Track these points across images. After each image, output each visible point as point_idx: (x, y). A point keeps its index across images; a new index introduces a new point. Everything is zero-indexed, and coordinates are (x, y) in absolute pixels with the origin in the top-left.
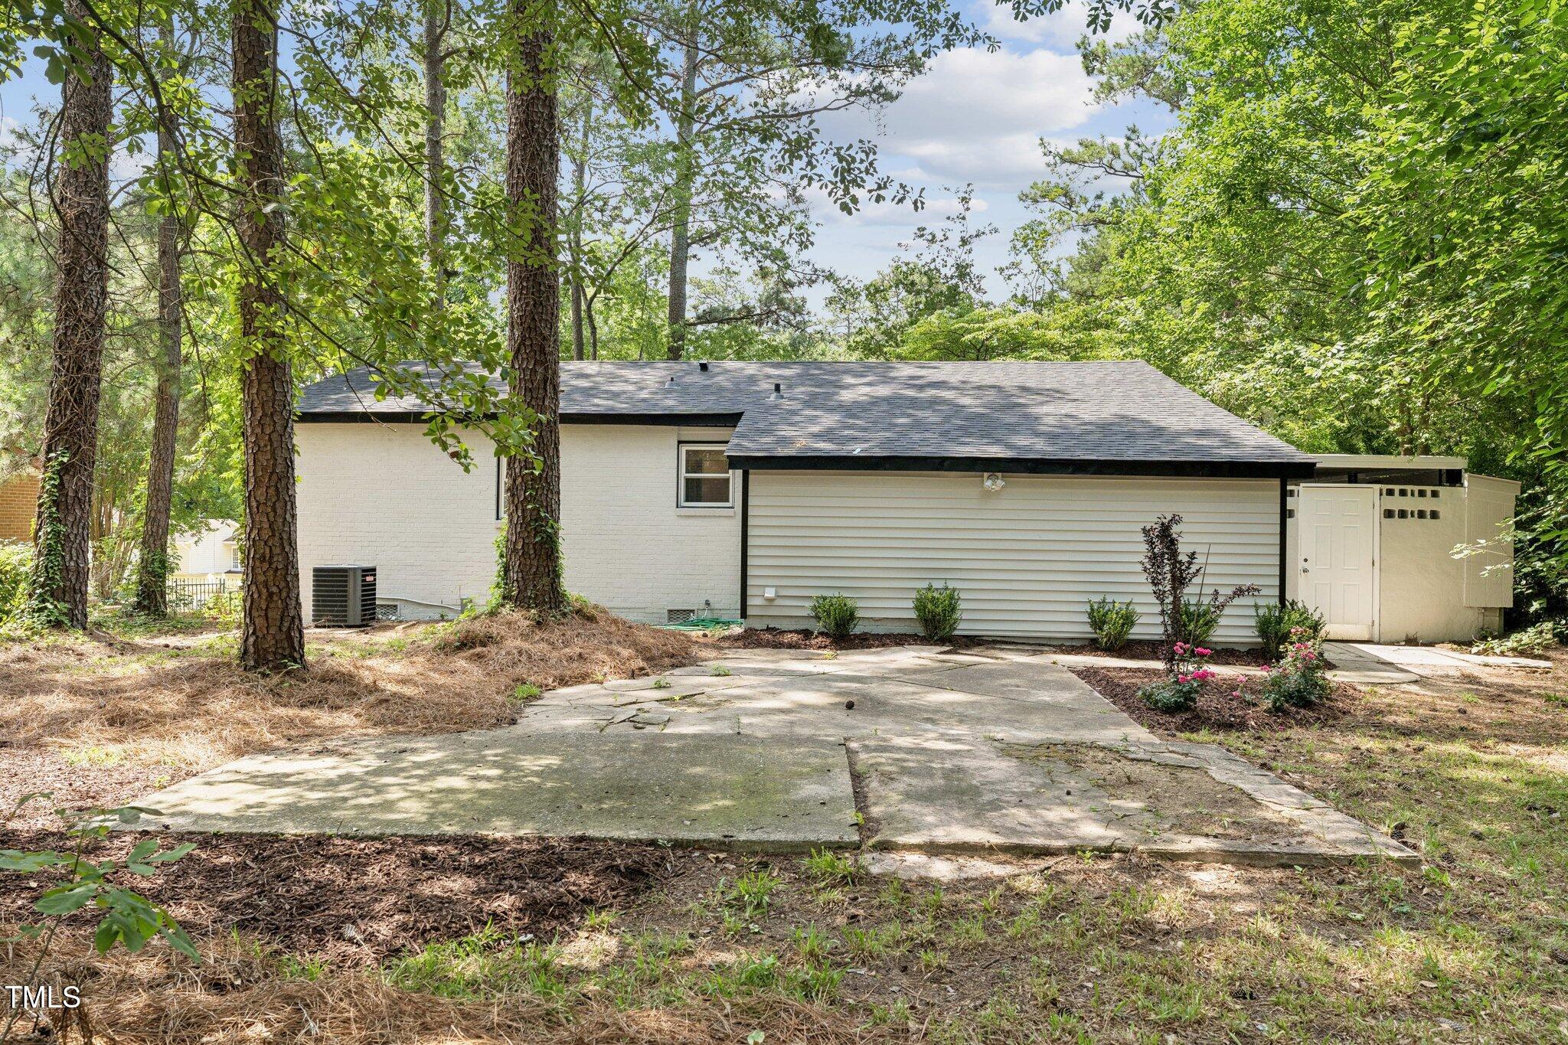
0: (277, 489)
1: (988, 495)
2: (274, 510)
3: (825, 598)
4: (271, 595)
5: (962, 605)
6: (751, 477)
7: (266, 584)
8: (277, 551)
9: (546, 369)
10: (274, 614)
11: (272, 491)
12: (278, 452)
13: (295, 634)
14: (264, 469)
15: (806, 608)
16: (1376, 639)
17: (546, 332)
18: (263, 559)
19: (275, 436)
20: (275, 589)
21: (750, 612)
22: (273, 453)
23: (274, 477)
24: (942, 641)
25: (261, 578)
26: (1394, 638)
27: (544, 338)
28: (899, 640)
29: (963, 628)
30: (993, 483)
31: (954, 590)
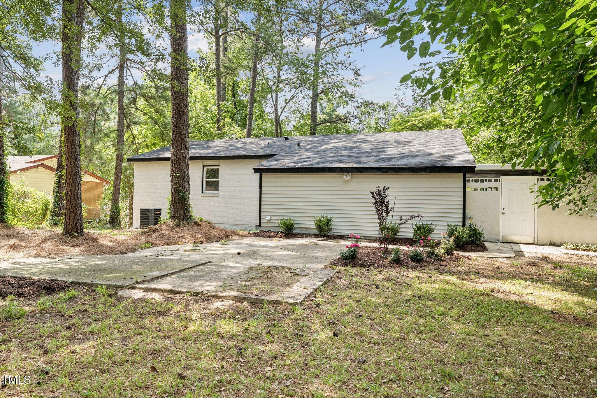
0: (73, 179)
1: (346, 182)
2: (72, 185)
3: (282, 220)
4: (71, 212)
5: (333, 223)
6: (263, 176)
7: (69, 209)
8: (73, 198)
9: (182, 139)
10: (71, 218)
11: (71, 180)
12: (73, 167)
13: (79, 225)
14: (69, 173)
15: (277, 223)
16: (536, 243)
17: (182, 127)
18: (68, 201)
19: (72, 163)
20: (72, 210)
21: (262, 225)
22: (71, 168)
23: (72, 175)
24: (323, 236)
25: (68, 207)
26: (545, 243)
27: (181, 129)
28: (309, 236)
29: (336, 232)
30: (346, 177)
31: (331, 217)
